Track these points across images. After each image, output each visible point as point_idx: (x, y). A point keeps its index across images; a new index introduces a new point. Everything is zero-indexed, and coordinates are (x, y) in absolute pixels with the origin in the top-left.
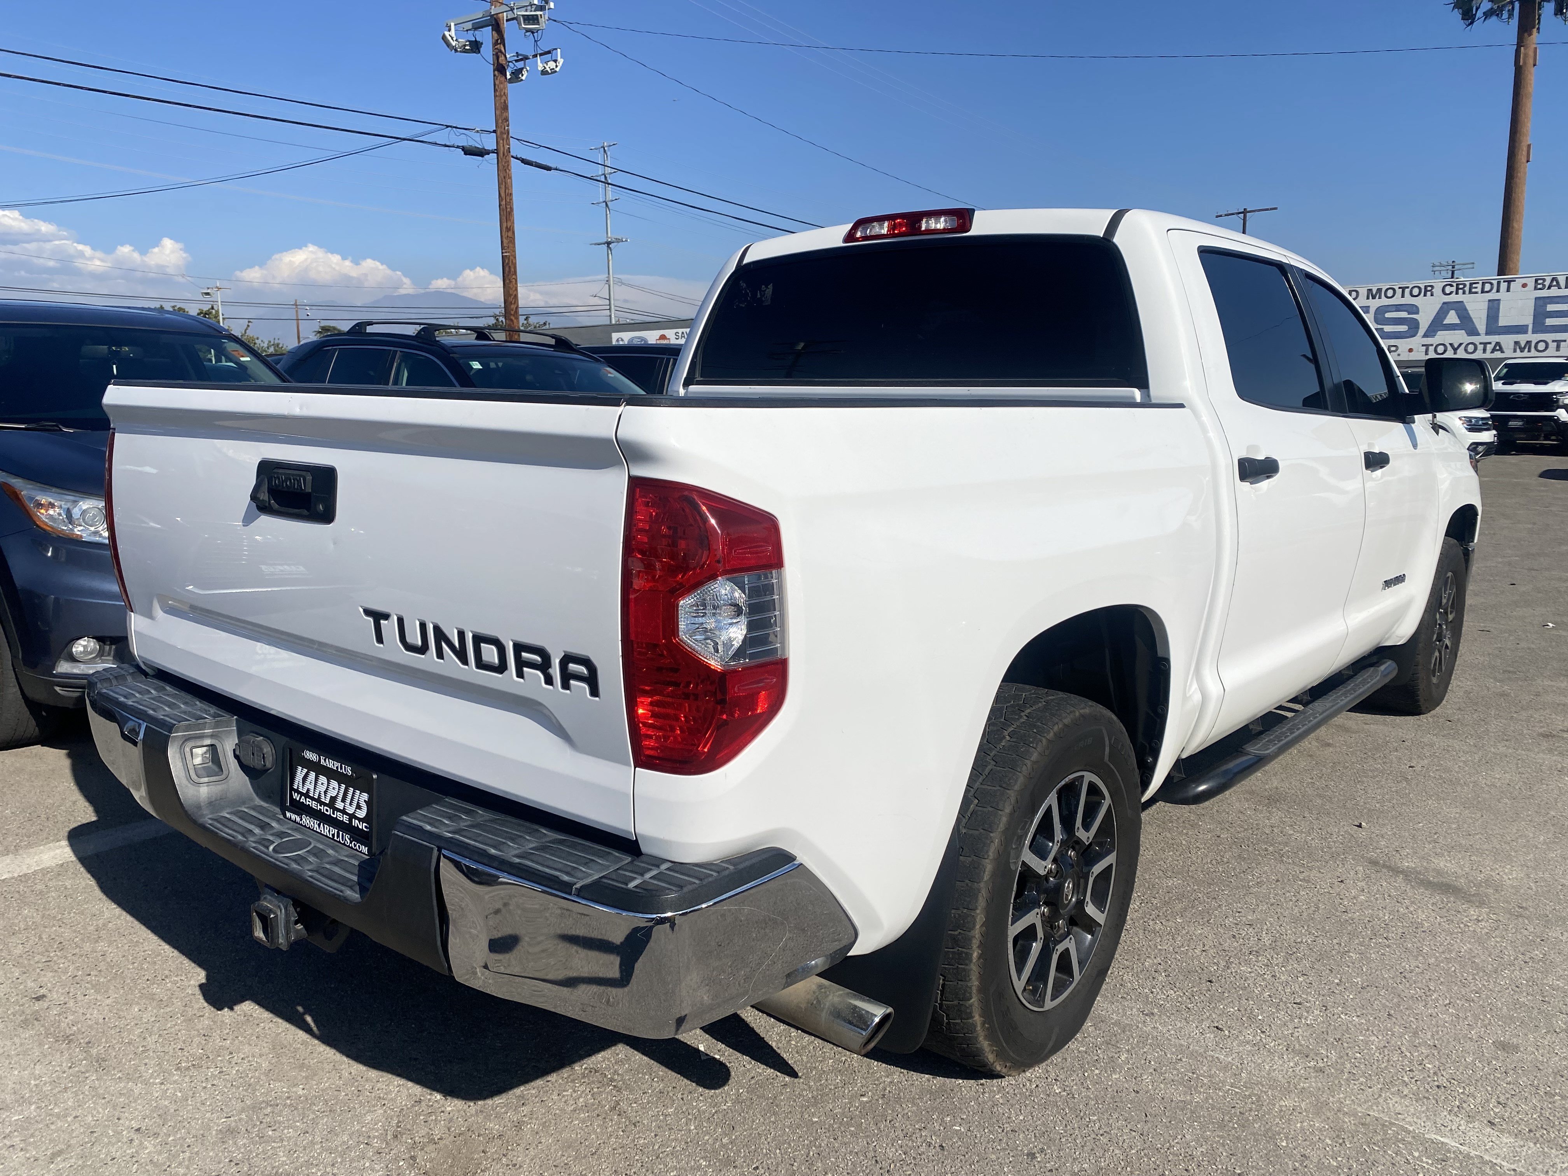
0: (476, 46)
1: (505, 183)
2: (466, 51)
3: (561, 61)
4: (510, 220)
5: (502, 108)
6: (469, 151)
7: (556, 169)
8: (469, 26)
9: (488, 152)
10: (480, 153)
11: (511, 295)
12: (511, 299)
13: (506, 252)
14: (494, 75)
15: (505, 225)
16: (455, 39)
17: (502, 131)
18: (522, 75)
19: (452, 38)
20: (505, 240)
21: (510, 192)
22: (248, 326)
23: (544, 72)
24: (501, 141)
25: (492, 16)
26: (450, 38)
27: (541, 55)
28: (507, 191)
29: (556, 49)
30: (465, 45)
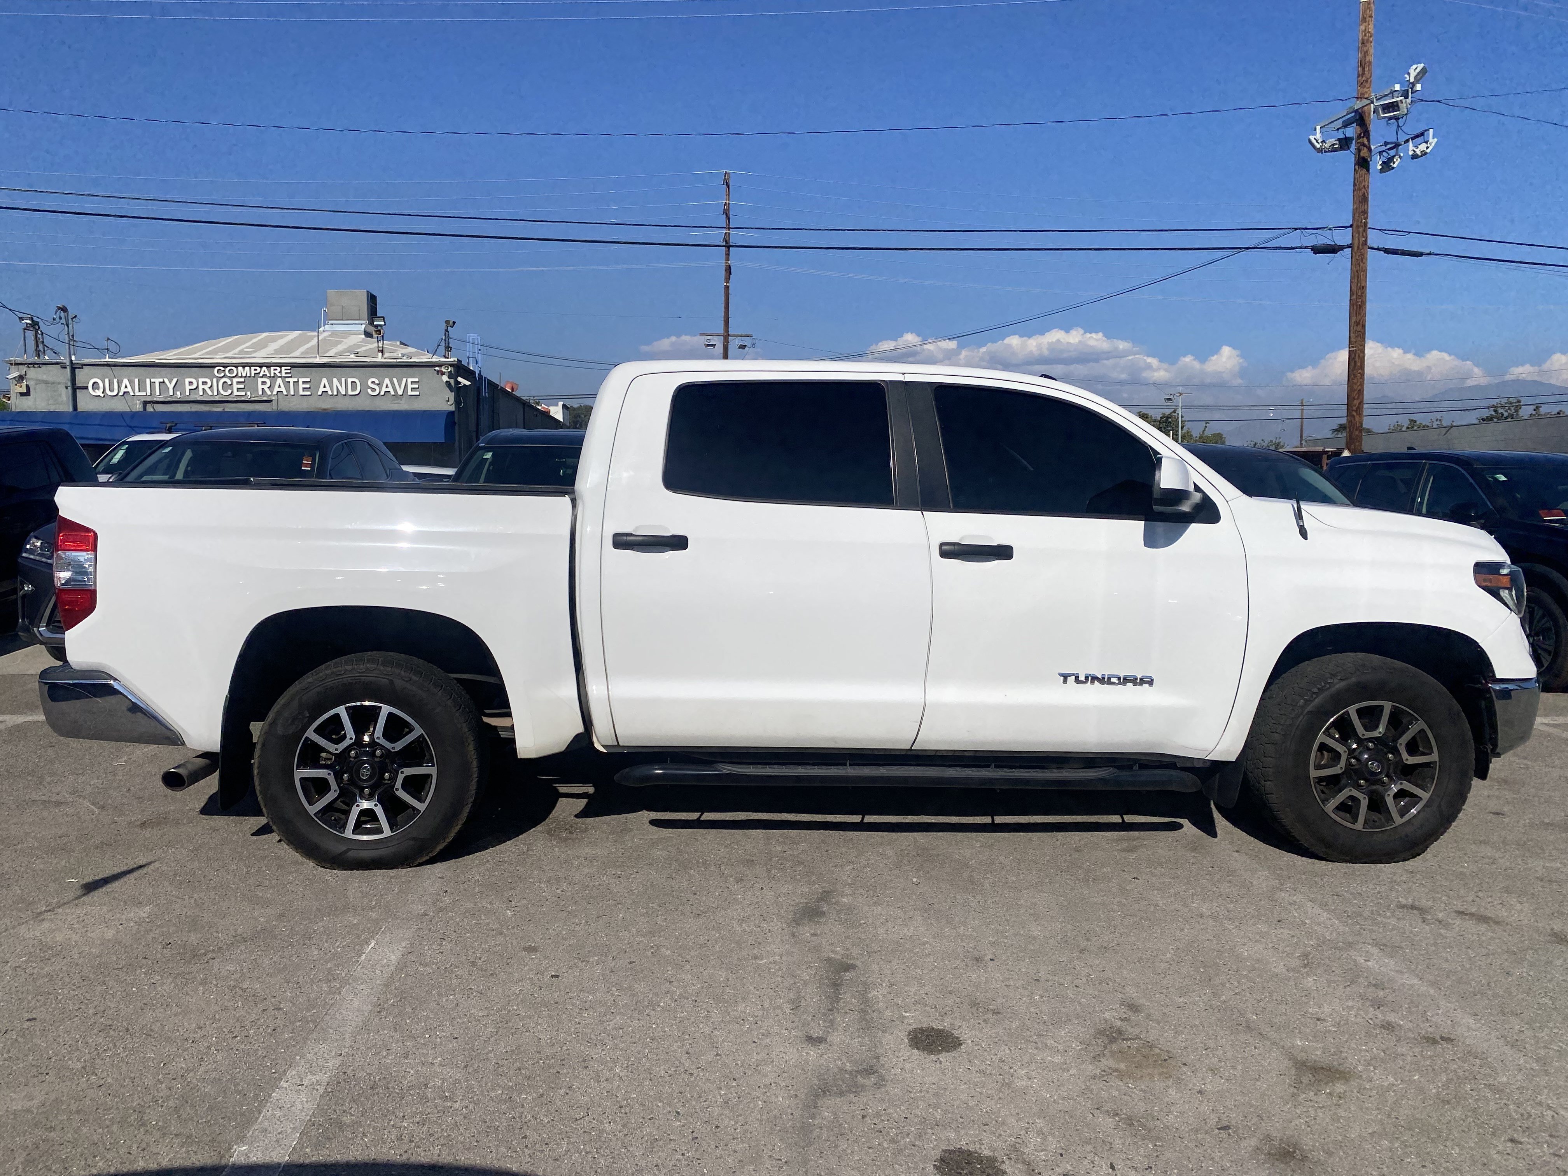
0: (1344, 143)
1: (1358, 277)
2: (1334, 150)
3: (1433, 141)
4: (1360, 314)
5: (1361, 199)
6: (1317, 250)
7: (1430, 254)
8: (1339, 124)
9: (1342, 248)
10: (1333, 249)
11: (1355, 390)
12: (1354, 394)
13: (1353, 347)
14: (1355, 169)
15: (1354, 319)
16: (1319, 141)
17: (1360, 225)
18: (1394, 163)
19: (1317, 141)
20: (1352, 335)
21: (1363, 285)
22: (1206, 427)
23: (1415, 157)
24: (1357, 235)
25: (1356, 111)
26: (1314, 141)
27: (1413, 139)
28: (1359, 285)
29: (1428, 130)
30: (1334, 145)
